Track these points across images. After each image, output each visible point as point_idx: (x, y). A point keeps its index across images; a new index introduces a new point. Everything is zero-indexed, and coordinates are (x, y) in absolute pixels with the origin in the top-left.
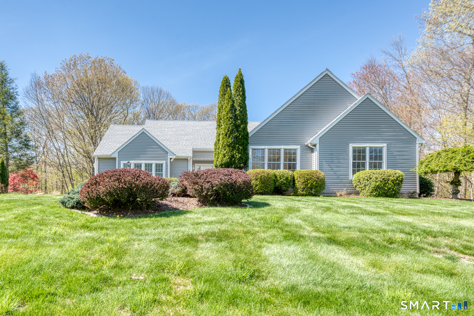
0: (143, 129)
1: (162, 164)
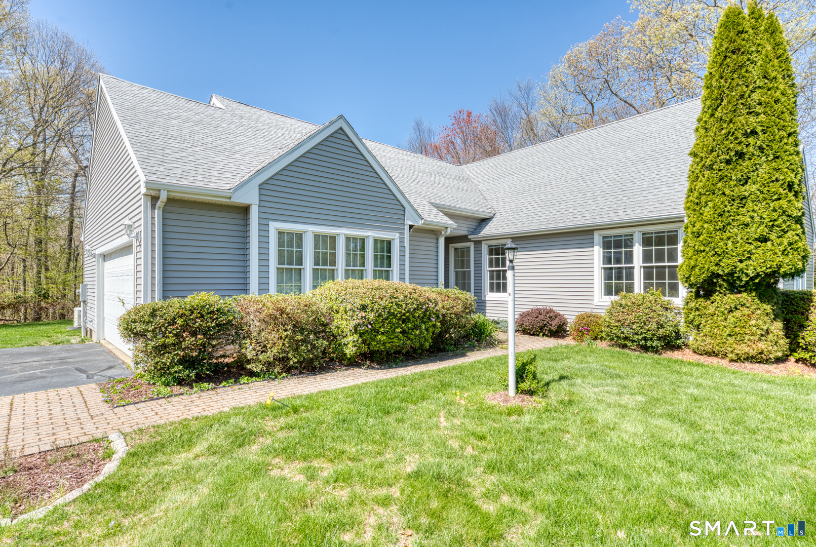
0: (341, 117)
1: (389, 243)
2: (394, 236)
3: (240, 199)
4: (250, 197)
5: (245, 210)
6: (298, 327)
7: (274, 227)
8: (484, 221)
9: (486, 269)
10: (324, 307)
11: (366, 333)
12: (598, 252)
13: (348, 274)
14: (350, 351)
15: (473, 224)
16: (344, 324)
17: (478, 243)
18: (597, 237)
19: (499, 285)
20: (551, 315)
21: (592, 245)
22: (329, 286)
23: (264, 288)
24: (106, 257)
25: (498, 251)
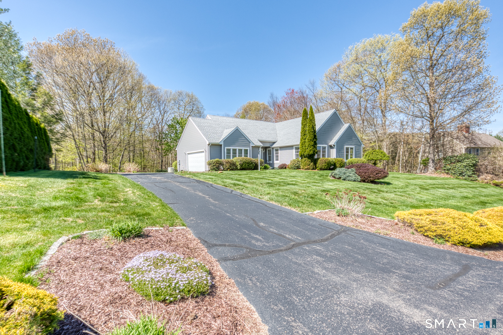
1: (247, 150)
2: (248, 148)
3: (220, 144)
4: (222, 143)
5: (221, 145)
6: (231, 164)
7: (226, 148)
8: (274, 143)
9: (275, 155)
10: (235, 161)
11: (241, 165)
12: (294, 150)
13: (239, 156)
14: (239, 168)
15: (271, 144)
16: (238, 164)
17: (273, 148)
18: (294, 147)
19: (277, 160)
20: (285, 165)
21: (293, 149)
22: (235, 158)
23: (224, 158)
24: (188, 154)
25: (277, 150)
